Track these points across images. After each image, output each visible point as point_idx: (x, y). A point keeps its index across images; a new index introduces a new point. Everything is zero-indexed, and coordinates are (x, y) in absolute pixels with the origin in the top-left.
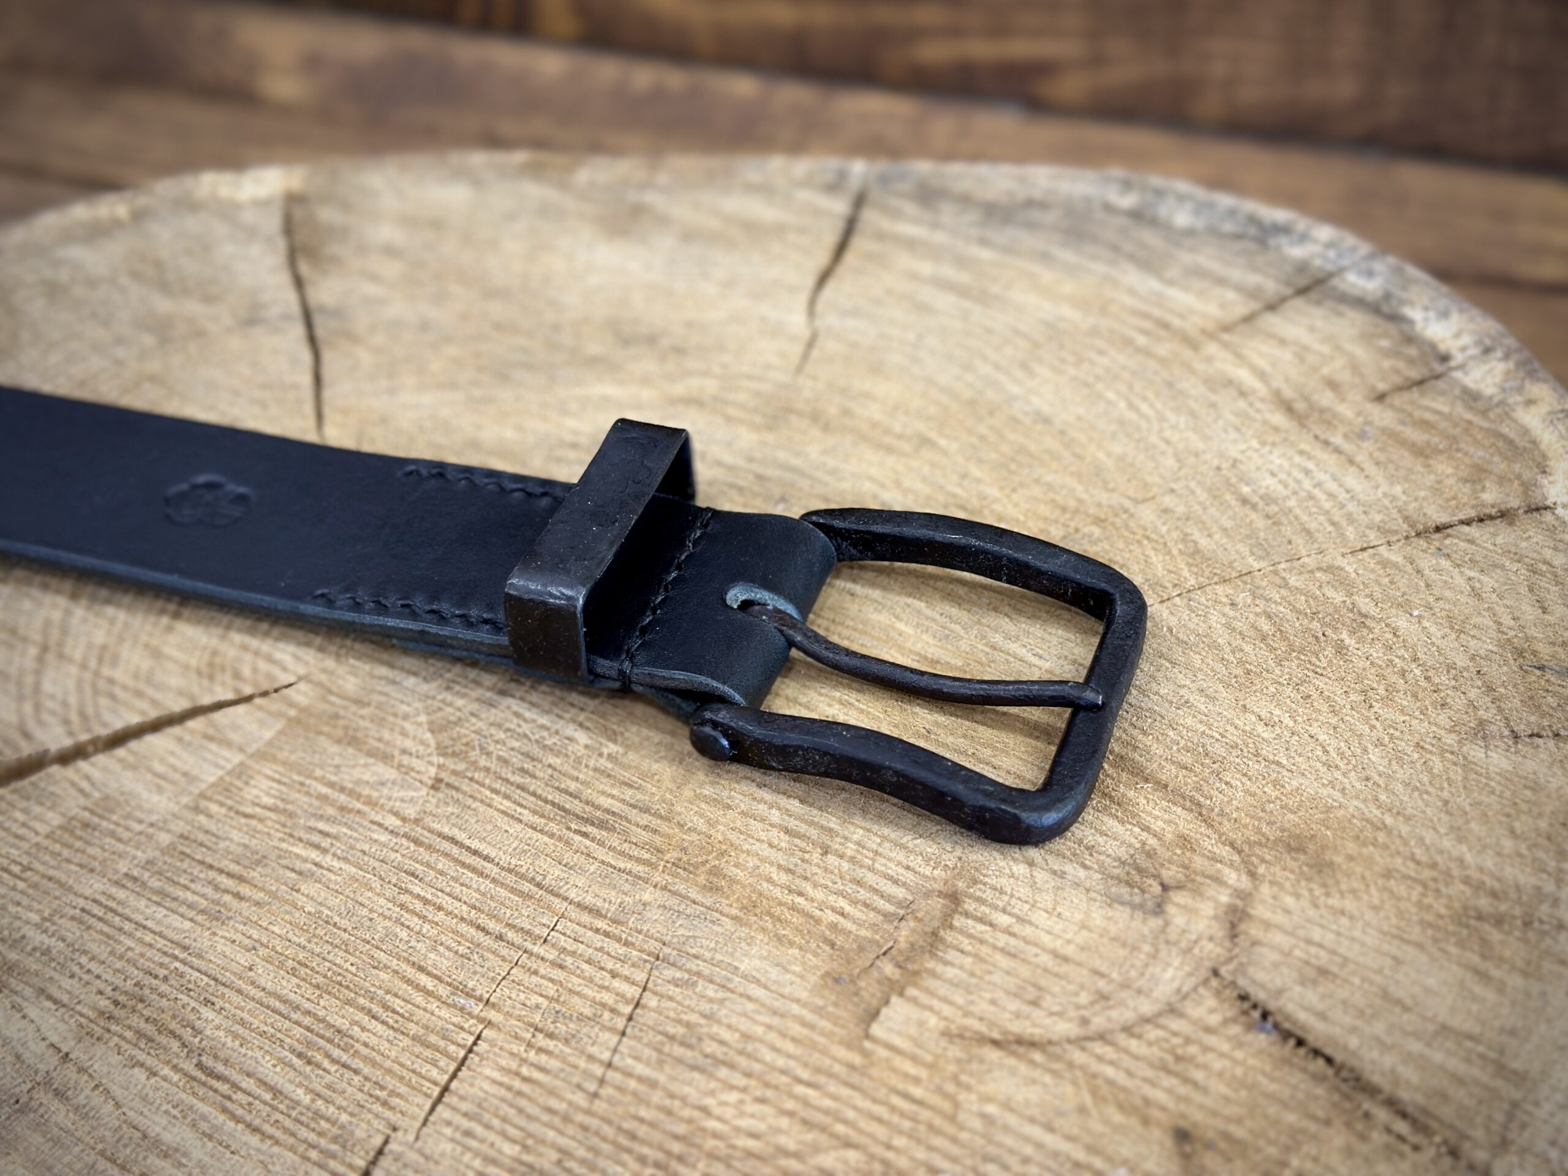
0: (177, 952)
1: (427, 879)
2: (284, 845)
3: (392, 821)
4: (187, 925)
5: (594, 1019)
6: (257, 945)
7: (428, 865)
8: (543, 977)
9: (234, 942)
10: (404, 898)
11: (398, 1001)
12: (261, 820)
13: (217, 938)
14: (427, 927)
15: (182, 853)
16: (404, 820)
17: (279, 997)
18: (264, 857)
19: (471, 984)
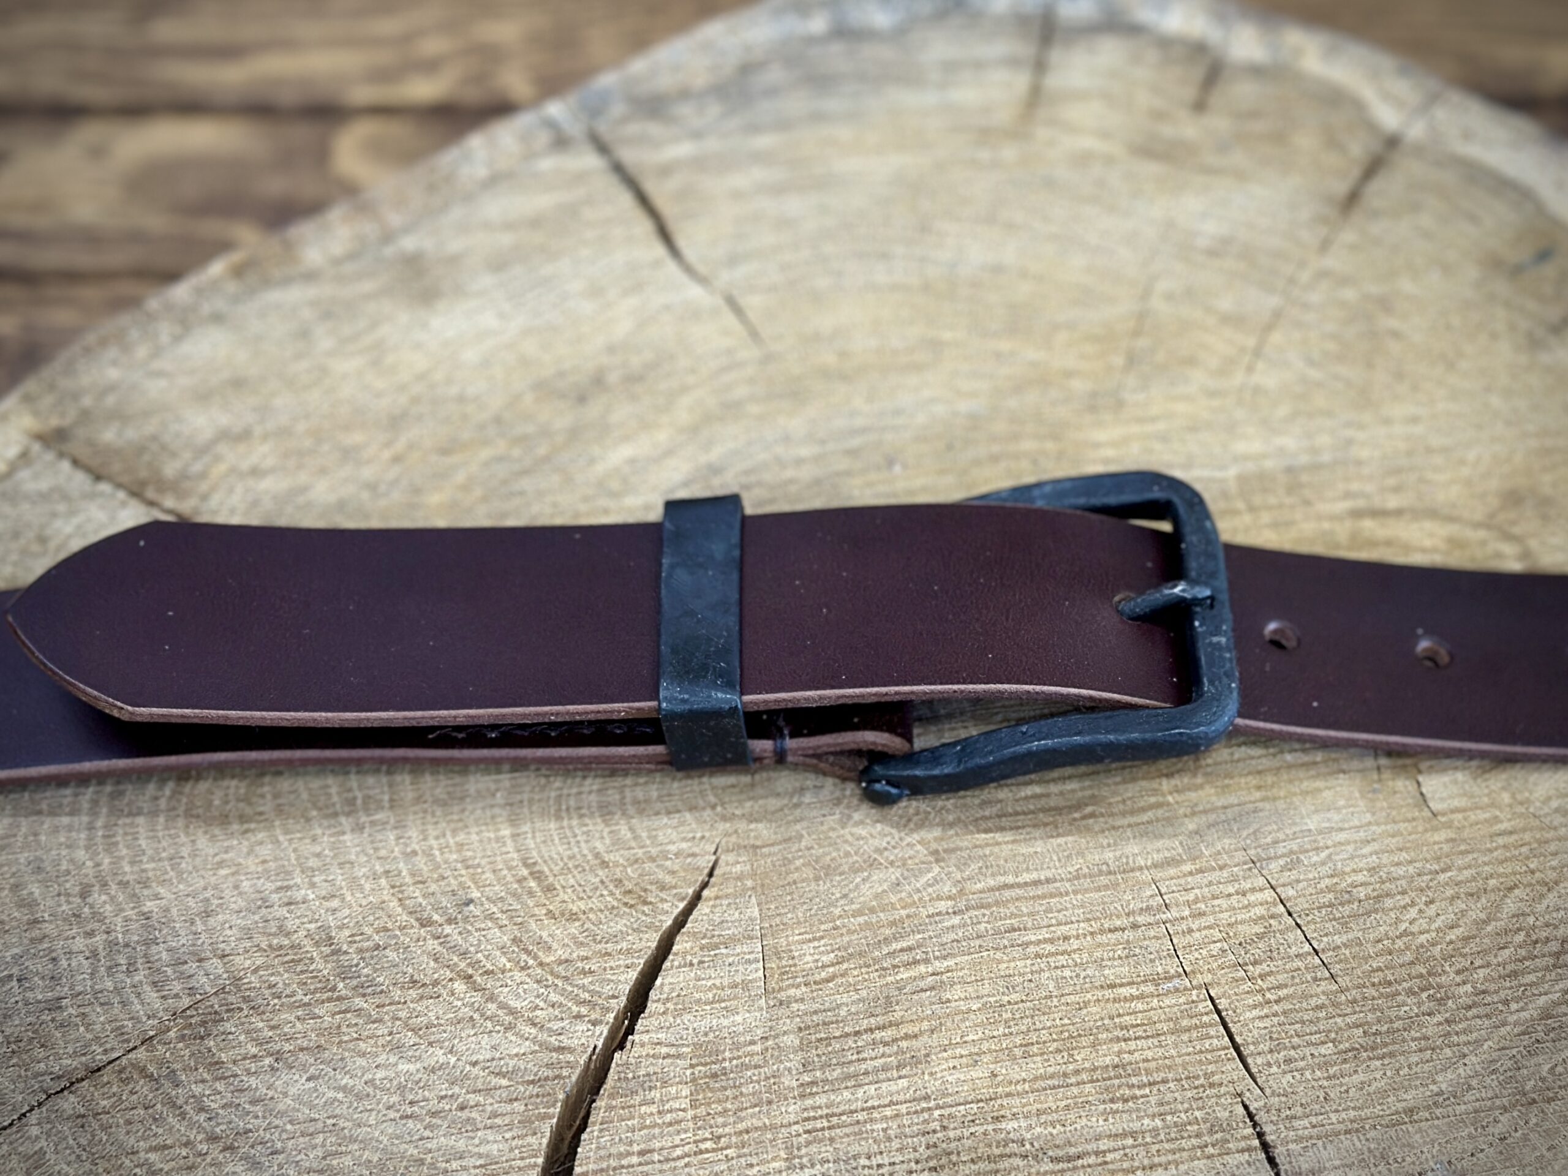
0: (925, 1105)
1: (1030, 925)
2: (890, 979)
3: (942, 906)
4: (904, 1083)
5: (1268, 931)
6: (976, 1058)
7: (1013, 915)
8: (1199, 930)
9: (954, 1067)
10: (1032, 949)
11: (1127, 1018)
12: (842, 975)
13: (939, 1075)
14: (1076, 956)
15: (820, 1040)
16: (949, 898)
17: (1043, 1077)
18: (887, 997)
19: (1160, 969)
